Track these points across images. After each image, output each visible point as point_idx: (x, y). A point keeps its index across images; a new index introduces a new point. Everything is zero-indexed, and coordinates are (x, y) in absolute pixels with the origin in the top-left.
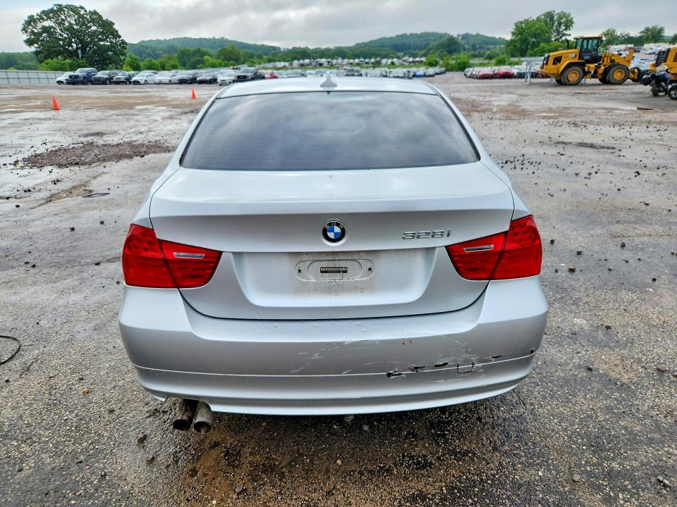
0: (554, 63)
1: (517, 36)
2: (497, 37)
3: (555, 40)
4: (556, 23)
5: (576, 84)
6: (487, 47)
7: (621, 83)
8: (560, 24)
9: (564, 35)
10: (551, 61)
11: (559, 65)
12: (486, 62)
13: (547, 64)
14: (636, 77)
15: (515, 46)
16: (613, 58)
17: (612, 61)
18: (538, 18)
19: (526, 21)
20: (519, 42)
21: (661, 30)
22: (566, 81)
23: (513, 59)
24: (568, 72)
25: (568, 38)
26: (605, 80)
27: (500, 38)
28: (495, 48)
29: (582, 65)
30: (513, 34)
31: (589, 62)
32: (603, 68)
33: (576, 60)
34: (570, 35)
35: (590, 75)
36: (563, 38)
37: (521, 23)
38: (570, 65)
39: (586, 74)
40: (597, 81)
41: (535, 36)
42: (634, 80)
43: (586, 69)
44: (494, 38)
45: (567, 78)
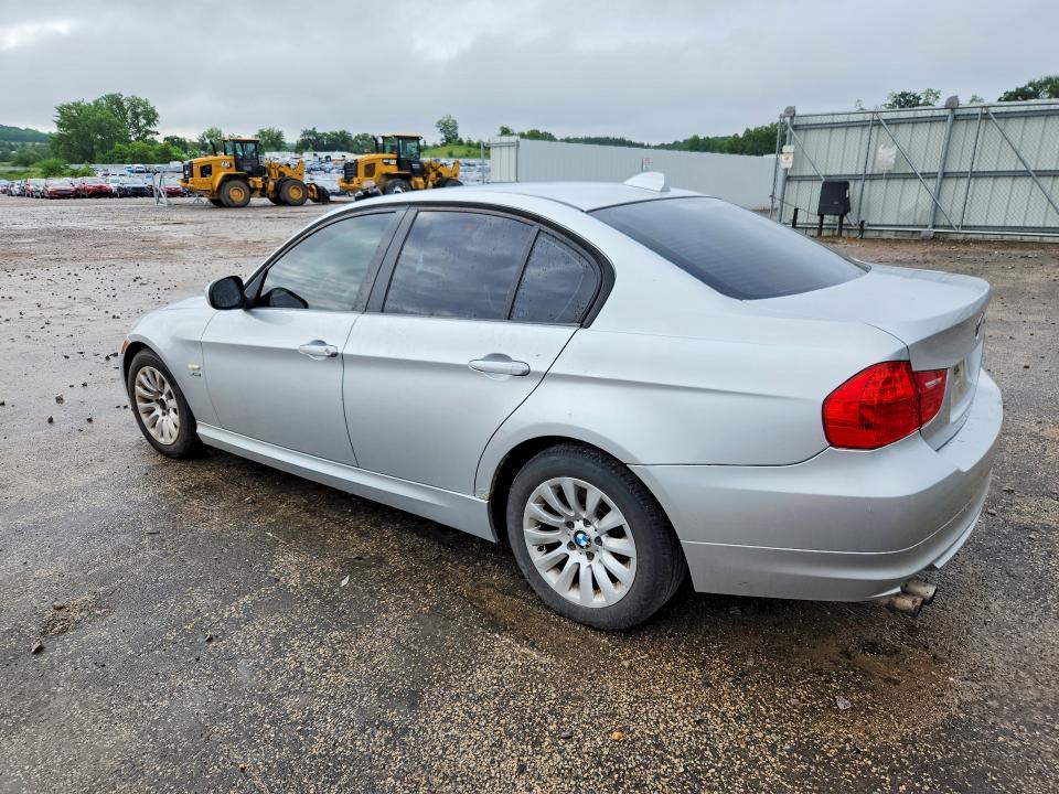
0: (203, 176)
1: (68, 129)
2: (22, 128)
3: (138, 139)
4: (129, 114)
5: (244, 205)
6: (7, 143)
7: (300, 203)
8: (136, 116)
9: (148, 132)
10: (197, 171)
11: (209, 178)
12: (20, 169)
13: (192, 175)
14: (316, 196)
15: (70, 145)
16: (281, 169)
17: (281, 174)
18: (96, 103)
19: (77, 106)
20: (74, 138)
21: (279, 135)
22: (229, 201)
23: (75, 167)
24: (227, 189)
25: (156, 137)
26: (279, 201)
27: (27, 130)
28: (23, 145)
29: (245, 179)
30: (60, 125)
31: (251, 174)
32: (272, 183)
33: (233, 171)
34: (158, 133)
35: (258, 193)
36: (148, 137)
37: (69, 107)
38: (227, 178)
39: (252, 191)
40: (266, 201)
41: (101, 130)
42: (314, 200)
43: (252, 185)
44: (18, 129)
45: (229, 197)
